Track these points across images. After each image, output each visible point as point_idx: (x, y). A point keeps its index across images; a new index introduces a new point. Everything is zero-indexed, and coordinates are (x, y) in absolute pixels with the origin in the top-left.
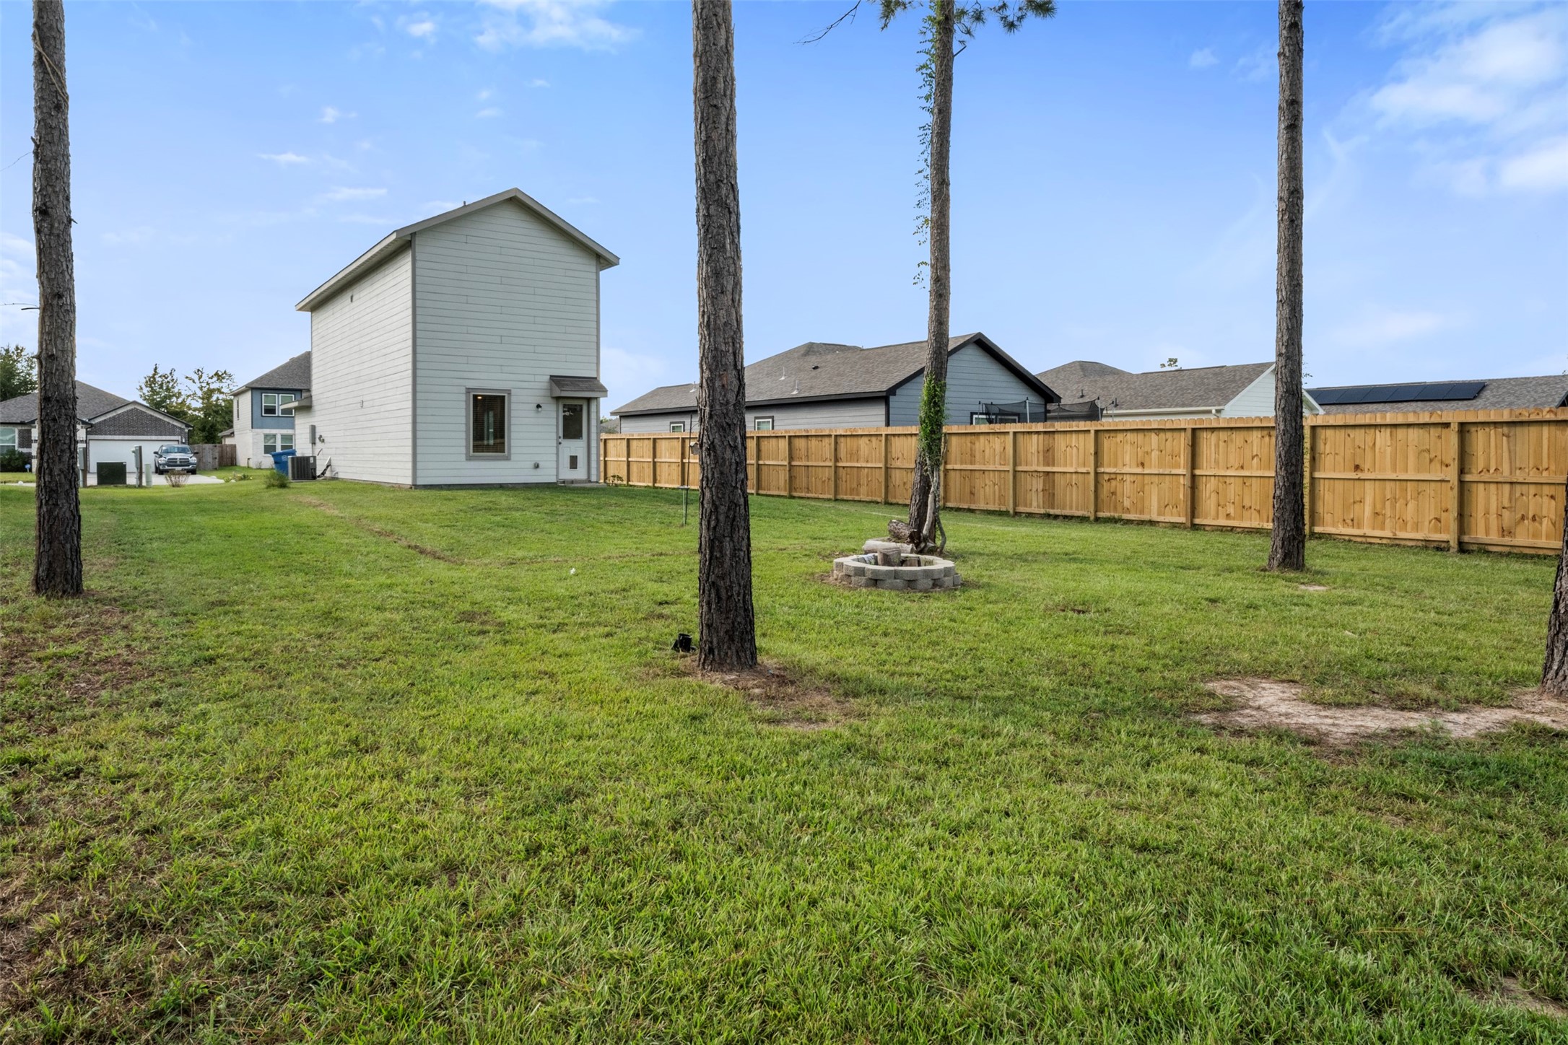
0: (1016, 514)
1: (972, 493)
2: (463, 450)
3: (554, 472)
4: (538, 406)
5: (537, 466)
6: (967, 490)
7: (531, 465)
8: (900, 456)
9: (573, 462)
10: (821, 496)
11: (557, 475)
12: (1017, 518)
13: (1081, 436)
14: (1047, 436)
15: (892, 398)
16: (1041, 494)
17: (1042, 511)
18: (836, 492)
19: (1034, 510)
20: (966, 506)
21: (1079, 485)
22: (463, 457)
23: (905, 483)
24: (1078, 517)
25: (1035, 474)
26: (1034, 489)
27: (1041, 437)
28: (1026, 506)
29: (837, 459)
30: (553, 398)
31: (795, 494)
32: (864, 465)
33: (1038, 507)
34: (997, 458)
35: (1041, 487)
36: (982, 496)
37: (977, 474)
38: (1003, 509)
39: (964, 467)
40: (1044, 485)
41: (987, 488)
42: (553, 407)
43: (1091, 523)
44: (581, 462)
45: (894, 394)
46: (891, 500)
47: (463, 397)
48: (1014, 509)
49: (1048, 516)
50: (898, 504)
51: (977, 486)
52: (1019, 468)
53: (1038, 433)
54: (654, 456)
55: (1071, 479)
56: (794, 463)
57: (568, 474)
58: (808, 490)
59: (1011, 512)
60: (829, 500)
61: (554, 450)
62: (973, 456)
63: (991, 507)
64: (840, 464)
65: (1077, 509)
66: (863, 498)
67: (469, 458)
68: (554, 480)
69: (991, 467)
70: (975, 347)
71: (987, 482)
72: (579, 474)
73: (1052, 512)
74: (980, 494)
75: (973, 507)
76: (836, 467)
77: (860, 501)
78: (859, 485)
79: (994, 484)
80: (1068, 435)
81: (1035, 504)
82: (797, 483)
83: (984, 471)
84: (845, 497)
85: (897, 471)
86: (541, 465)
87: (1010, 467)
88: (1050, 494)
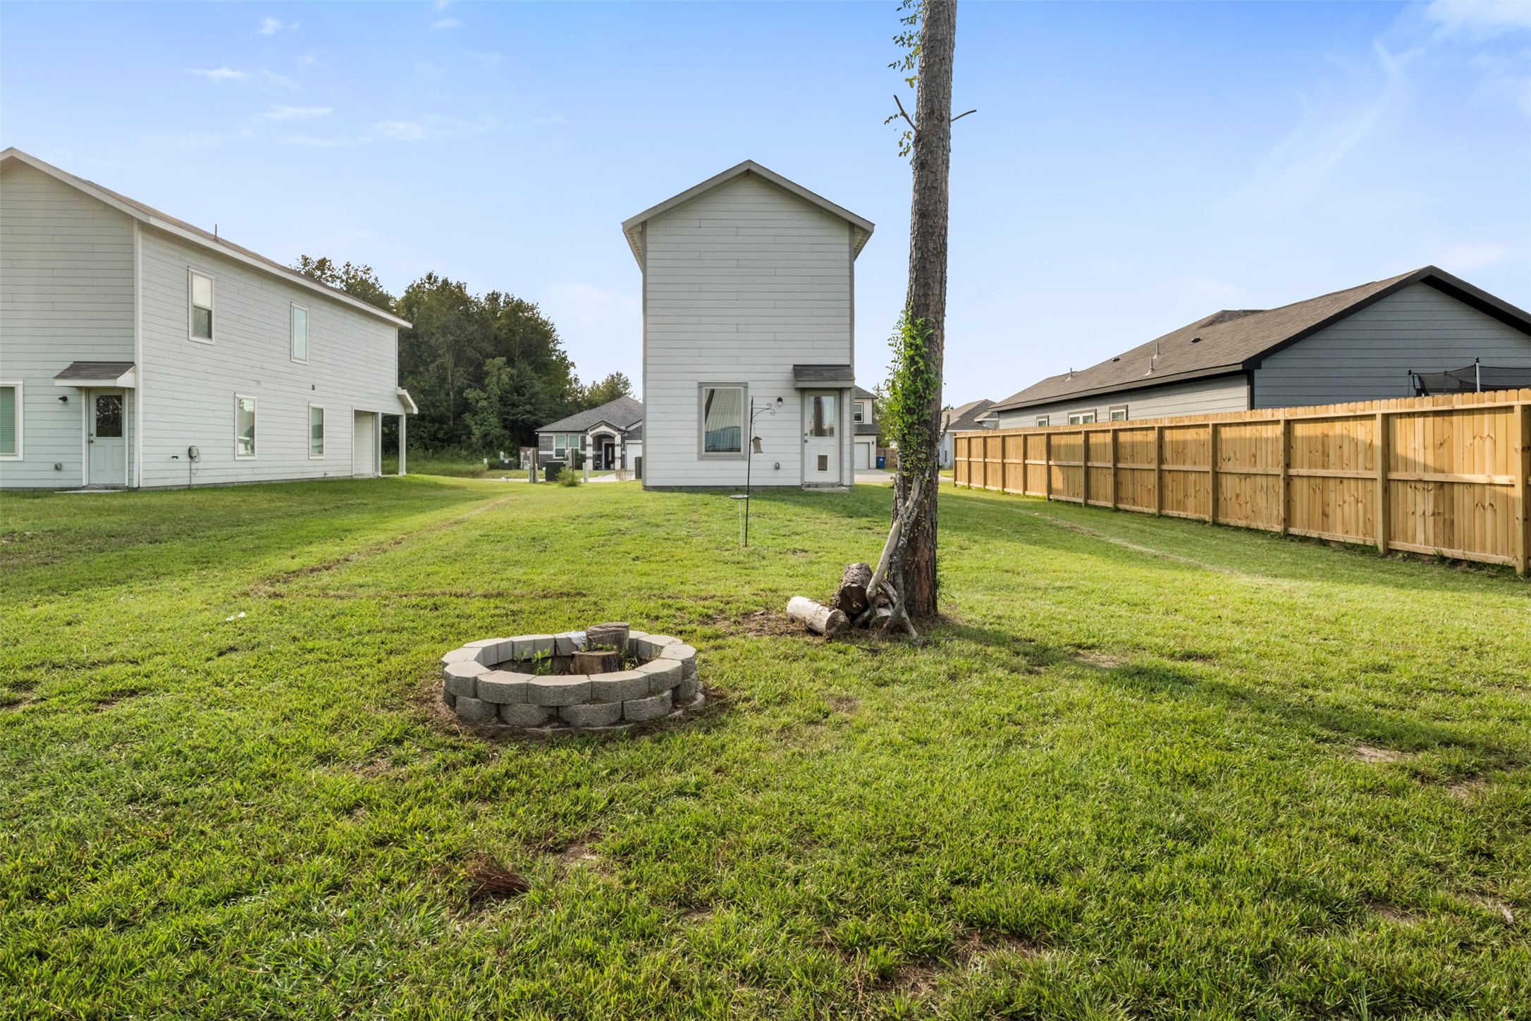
0: (1390, 552)
1: (1325, 514)
2: (695, 449)
3: (798, 473)
4: (780, 400)
5: (777, 467)
6: (1319, 509)
7: (772, 465)
8: (1232, 455)
9: (823, 463)
10: (1146, 510)
11: (802, 477)
12: (1389, 558)
13: (1501, 417)
14: (1439, 419)
15: (1257, 373)
16: (1430, 520)
17: (1431, 550)
18: (1161, 506)
19: (1419, 547)
20: (1315, 535)
21: (1498, 507)
22: (695, 457)
23: (1238, 496)
24: (1493, 566)
25: (1419, 486)
26: (1419, 512)
27: (1430, 420)
28: (1406, 540)
29: (1161, 460)
30: (797, 389)
31: (1121, 506)
32: (1189, 468)
33: (1426, 542)
34: (1361, 457)
35: (1430, 510)
36: (1339, 522)
37: (1332, 483)
38: (1370, 542)
39: (1313, 472)
40: (1436, 505)
41: (1346, 506)
42: (797, 401)
43: (1516, 579)
44: (832, 463)
45: (1260, 368)
46: (1222, 520)
47: (695, 392)
48: (1386, 544)
49: (1442, 559)
50: (1228, 526)
51: (1332, 503)
52: (1393, 475)
53: (1424, 414)
54: (1004, 457)
55: (1483, 495)
56: (1120, 465)
57: (814, 476)
58: (1134, 503)
59: (1381, 548)
60: (1152, 515)
61: (798, 449)
62: (1325, 454)
63: (1351, 539)
64: (1165, 467)
65: (1494, 551)
66: (1191, 515)
67: (701, 458)
68: (797, 482)
69: (1350, 473)
70: (1424, 288)
71: (1347, 497)
72: (830, 476)
73: (1447, 552)
74: (1336, 516)
75: (1325, 536)
76: (1161, 472)
77: (1186, 519)
78: (1186, 496)
79: (1357, 502)
80: (1477, 417)
81: (1420, 537)
82: (1123, 494)
83: (1341, 479)
84: (1174, 513)
85: (1229, 476)
86: (782, 465)
87: (1377, 474)
88: (1446, 523)
